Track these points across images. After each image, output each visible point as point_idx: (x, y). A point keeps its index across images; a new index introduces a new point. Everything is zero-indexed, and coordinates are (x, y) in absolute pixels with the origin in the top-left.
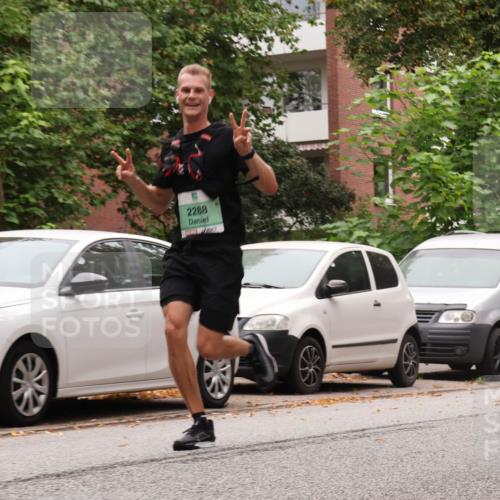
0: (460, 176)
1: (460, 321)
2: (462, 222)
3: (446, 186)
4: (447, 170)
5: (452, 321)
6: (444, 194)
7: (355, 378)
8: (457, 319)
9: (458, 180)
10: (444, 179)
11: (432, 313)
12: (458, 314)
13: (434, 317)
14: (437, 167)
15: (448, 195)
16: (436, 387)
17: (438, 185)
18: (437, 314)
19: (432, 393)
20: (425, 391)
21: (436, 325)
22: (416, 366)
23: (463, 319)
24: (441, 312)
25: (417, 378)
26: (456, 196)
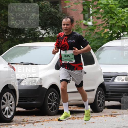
0: (123, 10)
1: (125, 81)
2: (125, 33)
3: (117, 15)
4: (116, 7)
5: (121, 81)
6: (116, 19)
7: (75, 108)
8: (123, 80)
9: (122, 12)
10: (115, 12)
11: (111, 77)
12: (123, 78)
13: (112, 79)
14: (112, 6)
15: (118, 20)
16: (113, 112)
17: (113, 15)
18: (113, 77)
19: (111, 115)
20: (108, 114)
21: (113, 83)
22: (104, 102)
23: (126, 80)
24: (115, 77)
25: (104, 108)
26: (121, 20)
